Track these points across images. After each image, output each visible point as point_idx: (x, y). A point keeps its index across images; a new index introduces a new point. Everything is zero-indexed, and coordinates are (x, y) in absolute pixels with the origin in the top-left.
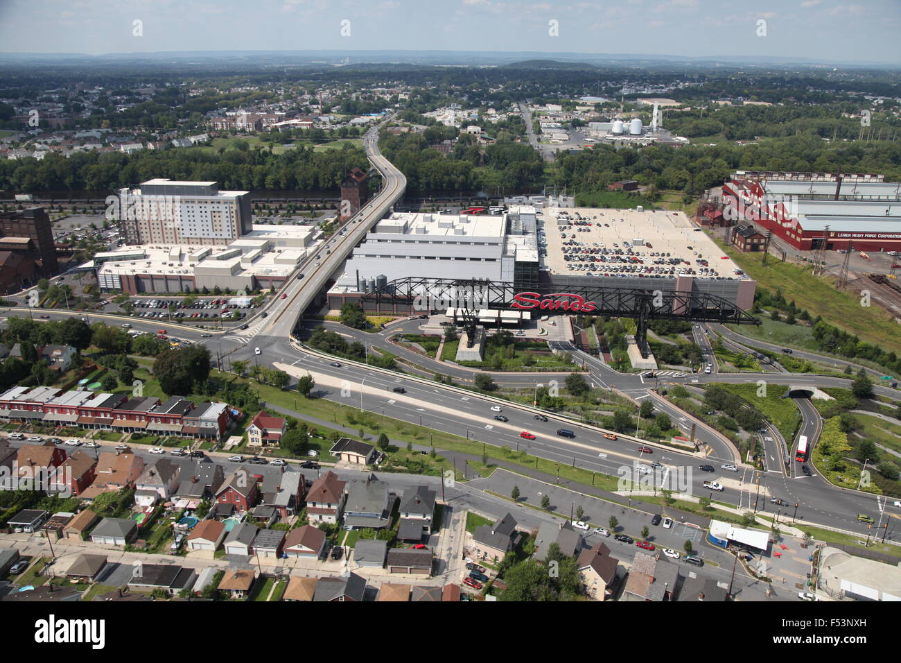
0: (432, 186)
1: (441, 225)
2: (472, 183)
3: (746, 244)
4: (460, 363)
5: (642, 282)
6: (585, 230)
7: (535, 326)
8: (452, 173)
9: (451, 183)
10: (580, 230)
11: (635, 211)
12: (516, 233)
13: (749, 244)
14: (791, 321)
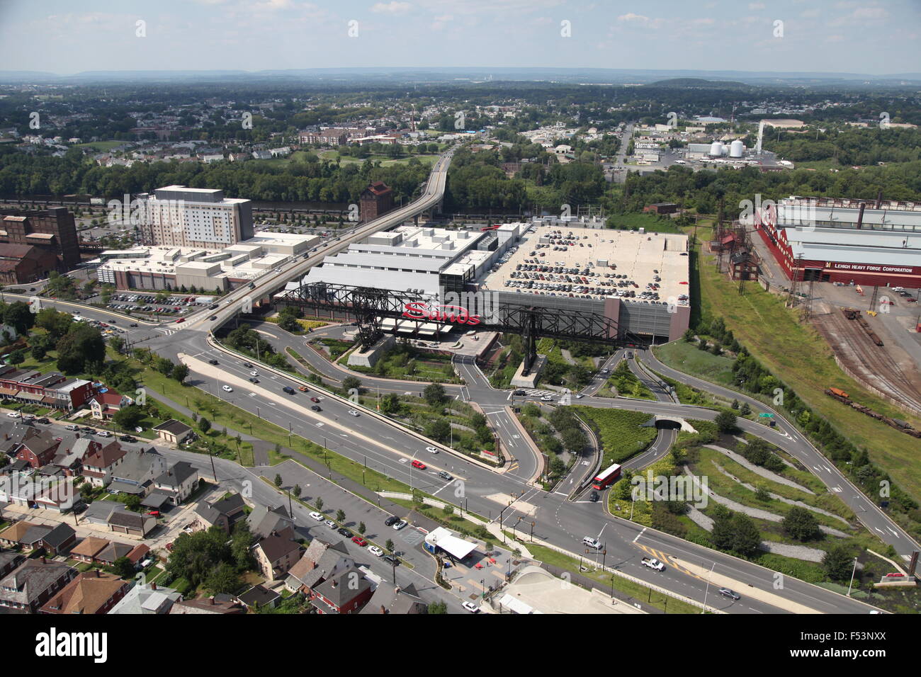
1: (435, 240)
3: (735, 271)
4: (351, 367)
5: (570, 302)
6: (561, 249)
7: (454, 340)
8: (501, 190)
9: (499, 202)
10: (556, 249)
11: (636, 233)
12: (482, 249)
13: (738, 271)
14: (717, 352)
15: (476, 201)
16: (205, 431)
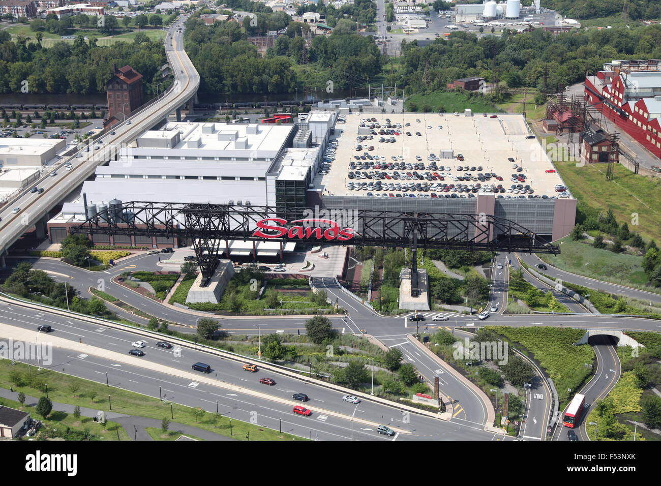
0: (239, 89)
1: (222, 137)
2: (289, 84)
3: (592, 153)
4: (191, 306)
5: (434, 203)
6: (388, 141)
7: (301, 260)
8: (264, 72)
9: (263, 85)
10: (383, 140)
11: (462, 116)
12: (299, 146)
13: (596, 153)
14: (618, 249)
15: (234, 86)
16: (44, 414)
